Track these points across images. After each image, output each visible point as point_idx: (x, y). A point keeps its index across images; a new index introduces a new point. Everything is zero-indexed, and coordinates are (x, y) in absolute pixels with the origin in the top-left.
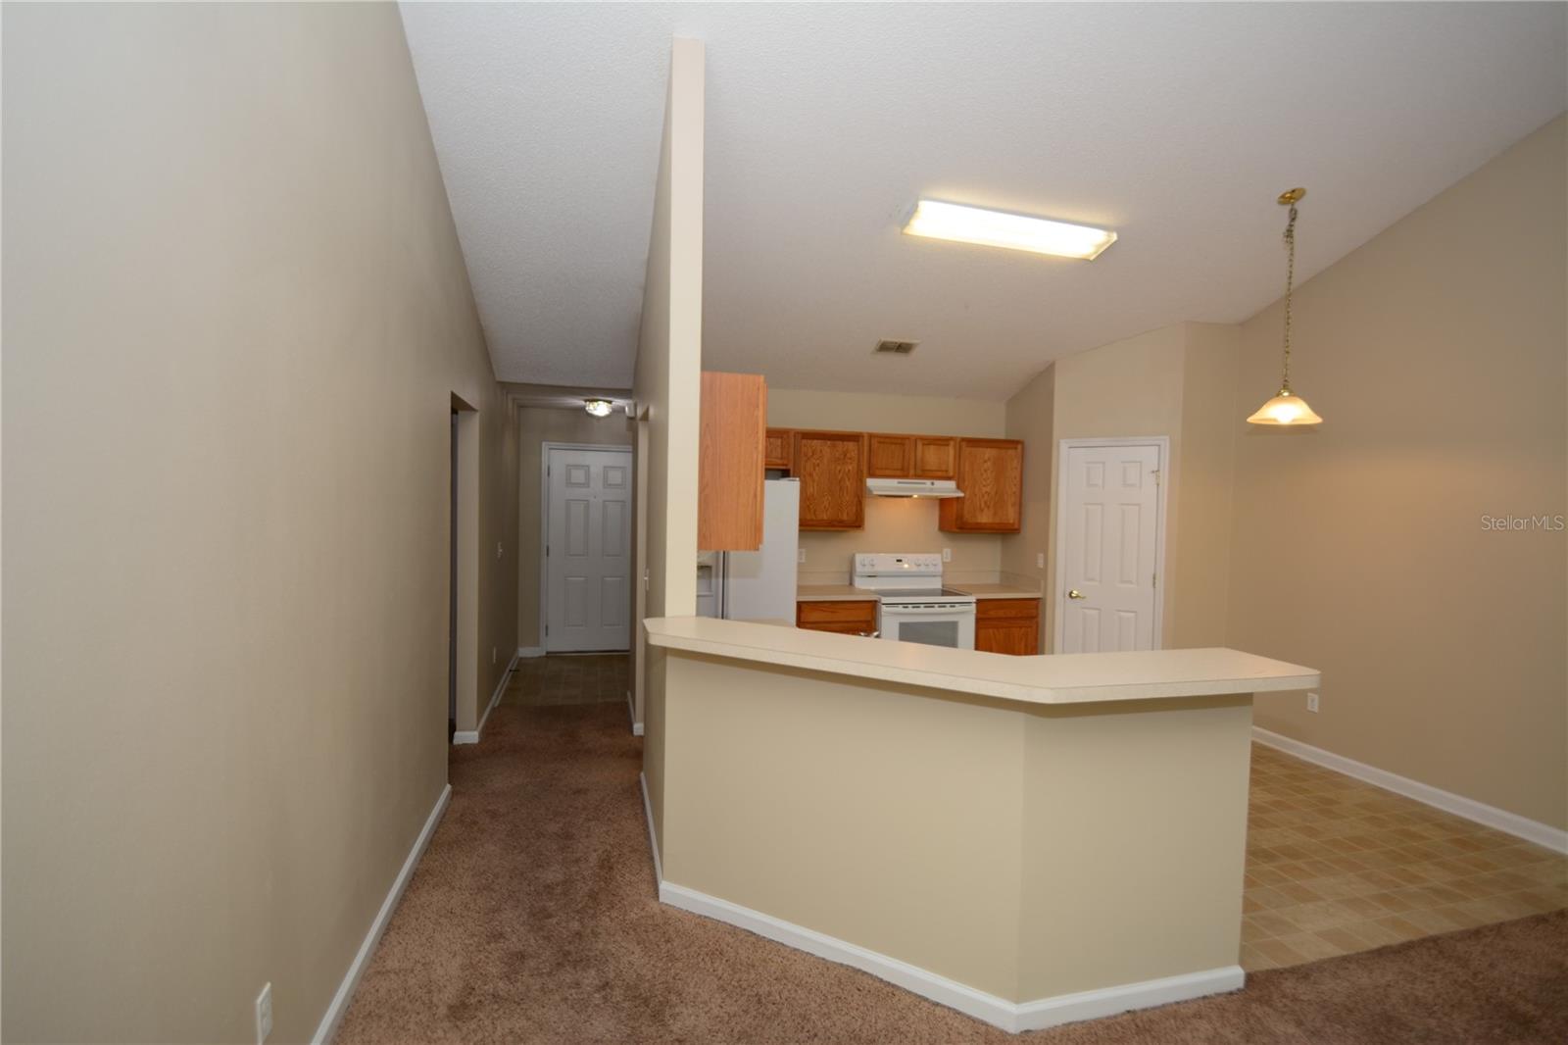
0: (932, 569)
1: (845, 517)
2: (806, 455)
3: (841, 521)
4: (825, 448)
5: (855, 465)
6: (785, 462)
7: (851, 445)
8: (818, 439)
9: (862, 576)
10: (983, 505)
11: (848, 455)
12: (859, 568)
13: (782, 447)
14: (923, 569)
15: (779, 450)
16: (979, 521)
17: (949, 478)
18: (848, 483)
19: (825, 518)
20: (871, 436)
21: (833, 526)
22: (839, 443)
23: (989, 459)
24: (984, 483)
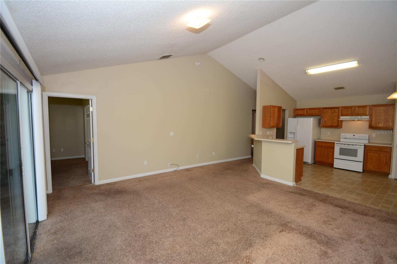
0: (364, 138)
1: (334, 125)
2: (324, 112)
3: (333, 126)
4: (329, 111)
5: (337, 114)
6: (319, 114)
7: (336, 110)
8: (327, 109)
9: (342, 138)
10: (379, 122)
11: (336, 112)
12: (341, 136)
13: (319, 111)
14: (361, 138)
15: (318, 112)
16: (378, 126)
17: (367, 115)
18: (335, 118)
19: (329, 125)
20: (342, 107)
21: (331, 127)
22: (333, 109)
23: (382, 110)
24: (380, 116)
